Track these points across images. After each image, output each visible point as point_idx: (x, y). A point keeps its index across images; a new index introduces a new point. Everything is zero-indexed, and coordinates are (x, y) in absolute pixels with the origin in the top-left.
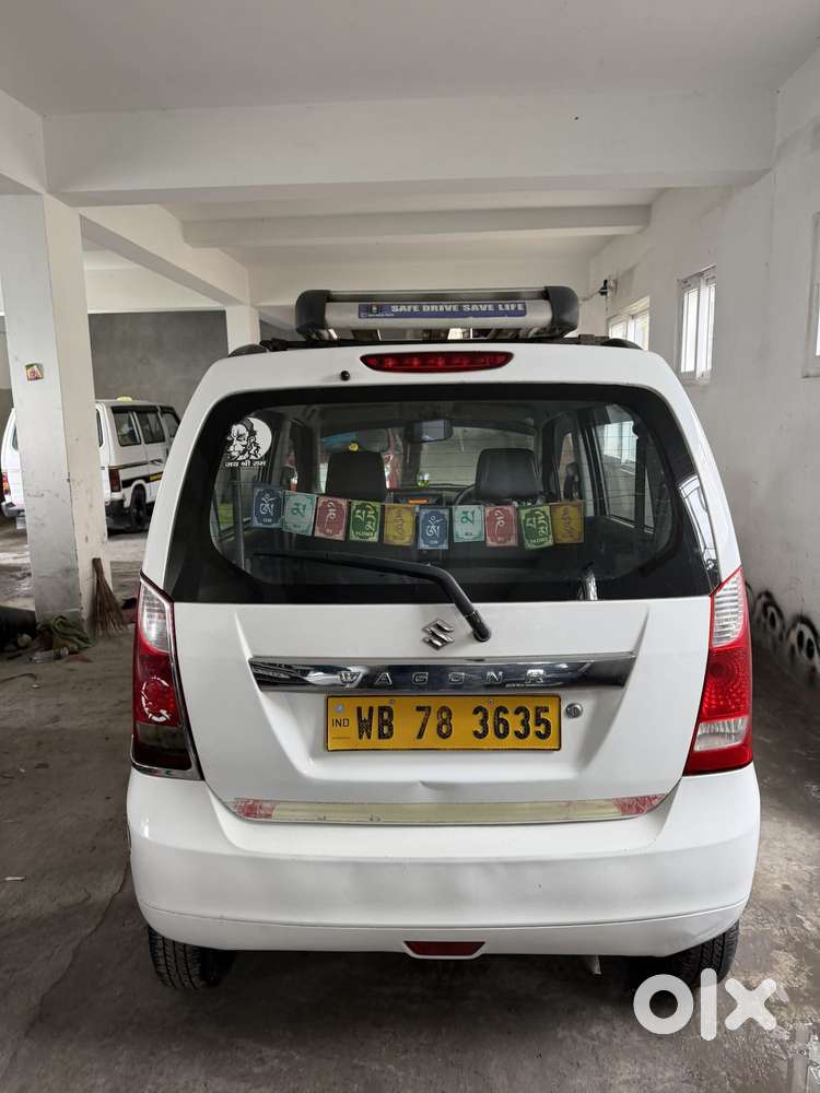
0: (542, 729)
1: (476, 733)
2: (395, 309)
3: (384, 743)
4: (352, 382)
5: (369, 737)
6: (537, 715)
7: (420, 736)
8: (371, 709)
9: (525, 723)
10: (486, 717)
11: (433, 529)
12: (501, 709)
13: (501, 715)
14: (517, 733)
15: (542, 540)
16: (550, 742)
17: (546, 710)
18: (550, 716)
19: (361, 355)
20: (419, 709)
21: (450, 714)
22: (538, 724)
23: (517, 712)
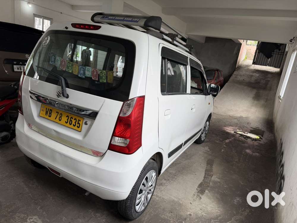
0: (78, 125)
1: (66, 122)
2: (110, 18)
3: (49, 118)
4: (68, 30)
5: (47, 115)
6: (78, 122)
7: (56, 119)
8: (48, 109)
9: (75, 123)
10: (68, 118)
11: (82, 72)
12: (72, 118)
13: (71, 119)
14: (73, 125)
15: (103, 80)
16: (79, 129)
17: (80, 121)
18: (80, 123)
19: (72, 23)
20: (57, 112)
21: (62, 115)
22: (78, 124)
23: (74, 120)
